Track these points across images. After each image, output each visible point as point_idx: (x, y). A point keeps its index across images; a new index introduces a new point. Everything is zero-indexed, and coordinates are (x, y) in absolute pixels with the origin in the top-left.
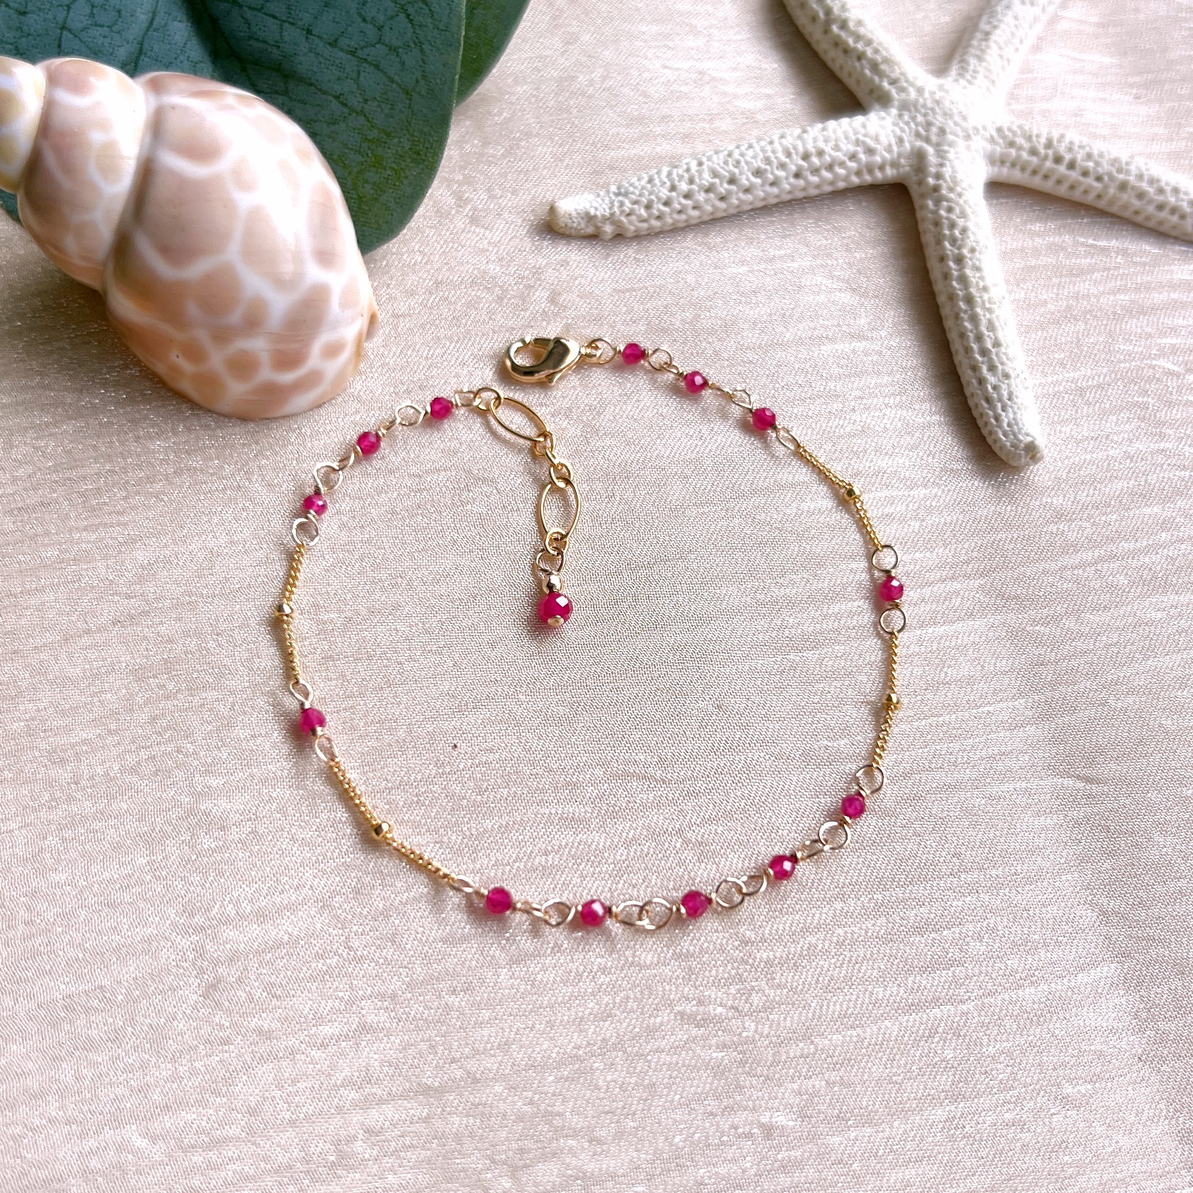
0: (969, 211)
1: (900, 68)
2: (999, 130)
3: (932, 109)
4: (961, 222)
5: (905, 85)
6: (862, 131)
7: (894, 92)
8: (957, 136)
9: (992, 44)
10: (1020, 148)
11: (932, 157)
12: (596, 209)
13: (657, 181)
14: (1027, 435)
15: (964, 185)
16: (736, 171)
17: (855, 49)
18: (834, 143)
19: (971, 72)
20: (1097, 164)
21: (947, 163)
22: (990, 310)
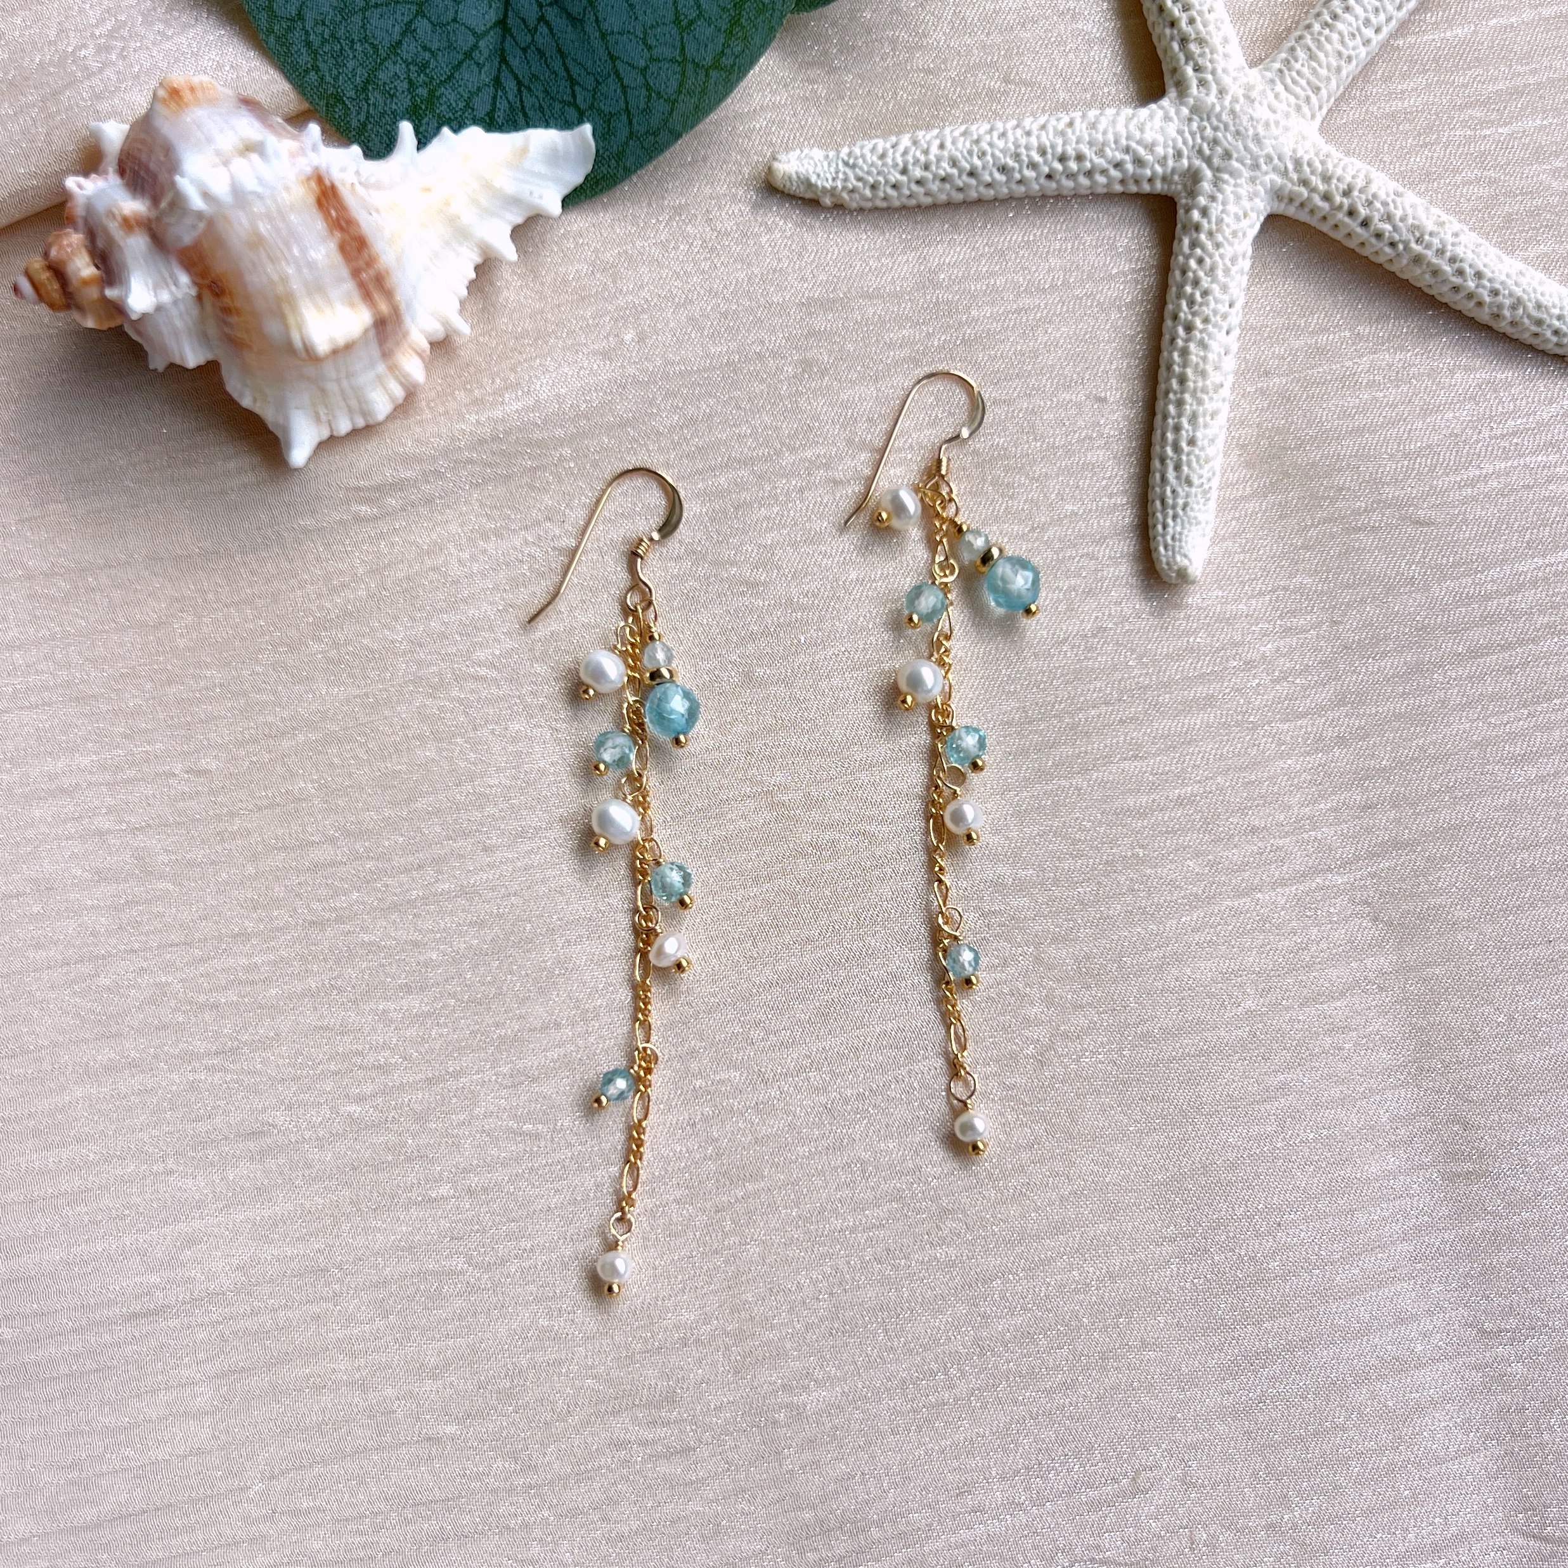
2: (1298, 163)
3: (1226, 125)
5: (1209, 77)
7: (1194, 83)
8: (1243, 163)
10: (1314, 190)
11: (1206, 186)
12: (819, 176)
13: (889, 161)
20: (1395, 228)
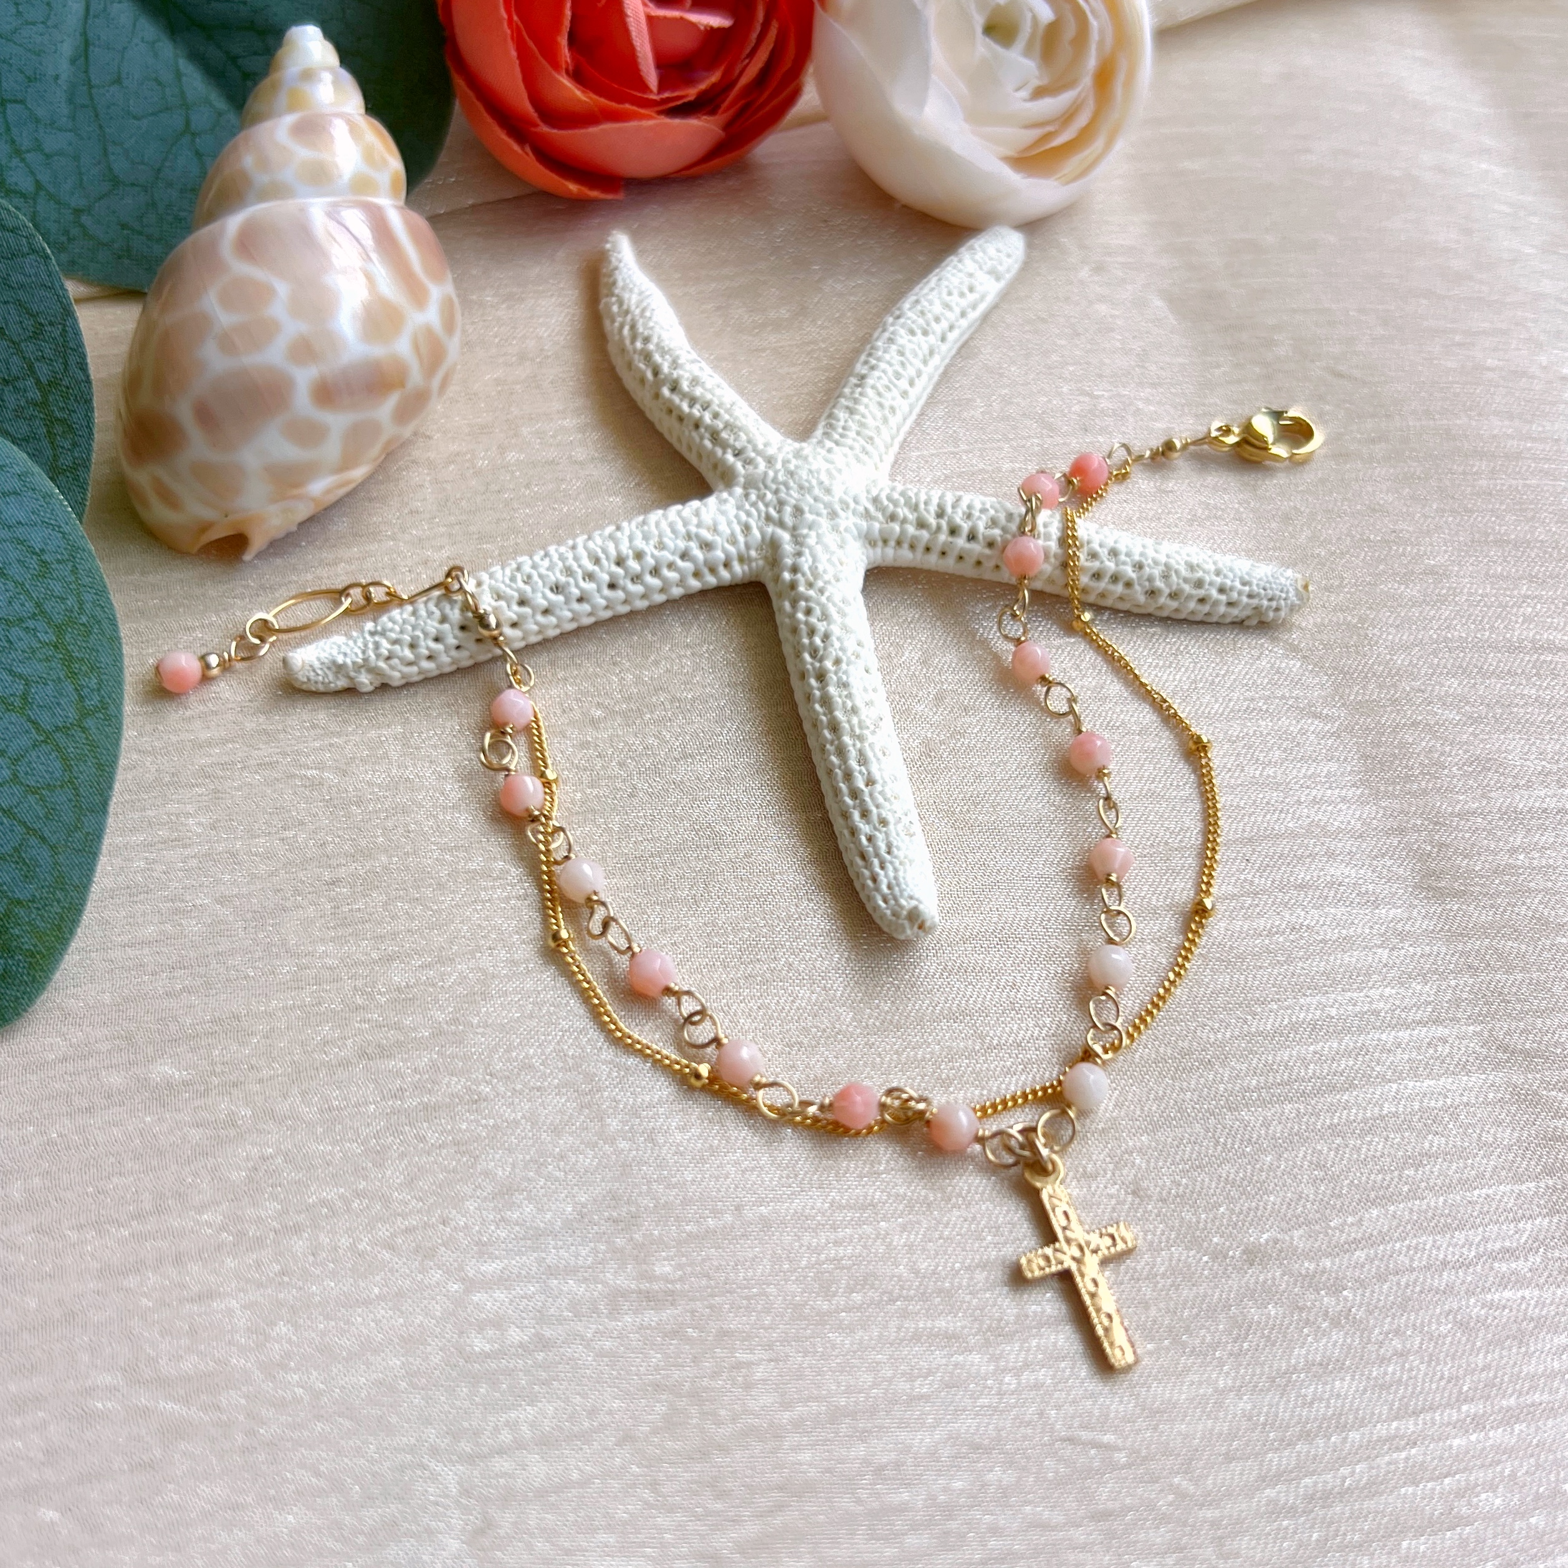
0: (832, 610)
1: (746, 434)
3: (786, 484)
4: (821, 627)
6: (695, 520)
8: (818, 514)
9: (870, 392)
12: (346, 655)
13: (423, 612)
14: (911, 898)
15: (826, 577)
16: (528, 588)
17: (690, 415)
18: (656, 539)
19: (840, 430)
20: (1005, 529)
21: (807, 551)
22: (861, 738)
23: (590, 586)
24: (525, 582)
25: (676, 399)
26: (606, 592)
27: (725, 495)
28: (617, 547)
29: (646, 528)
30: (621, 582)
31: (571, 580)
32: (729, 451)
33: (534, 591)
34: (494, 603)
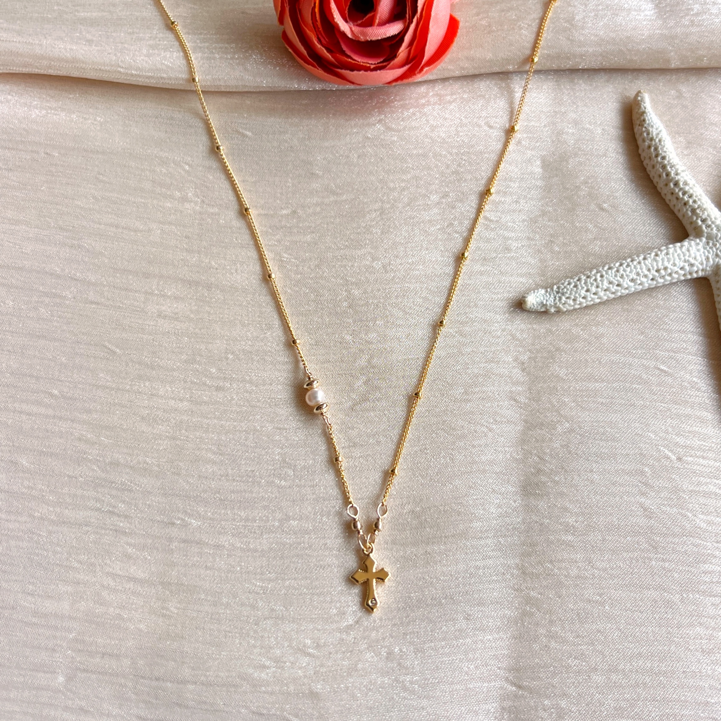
23: (644, 280)
24: (620, 277)
25: (677, 190)
26: (650, 282)
27: (698, 240)
28: (657, 265)
29: (668, 256)
30: (656, 278)
31: (638, 278)
32: (700, 219)
33: (623, 281)
34: (607, 285)
